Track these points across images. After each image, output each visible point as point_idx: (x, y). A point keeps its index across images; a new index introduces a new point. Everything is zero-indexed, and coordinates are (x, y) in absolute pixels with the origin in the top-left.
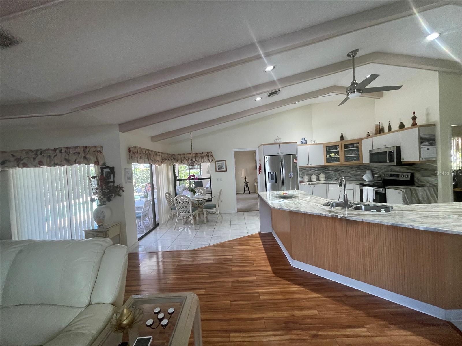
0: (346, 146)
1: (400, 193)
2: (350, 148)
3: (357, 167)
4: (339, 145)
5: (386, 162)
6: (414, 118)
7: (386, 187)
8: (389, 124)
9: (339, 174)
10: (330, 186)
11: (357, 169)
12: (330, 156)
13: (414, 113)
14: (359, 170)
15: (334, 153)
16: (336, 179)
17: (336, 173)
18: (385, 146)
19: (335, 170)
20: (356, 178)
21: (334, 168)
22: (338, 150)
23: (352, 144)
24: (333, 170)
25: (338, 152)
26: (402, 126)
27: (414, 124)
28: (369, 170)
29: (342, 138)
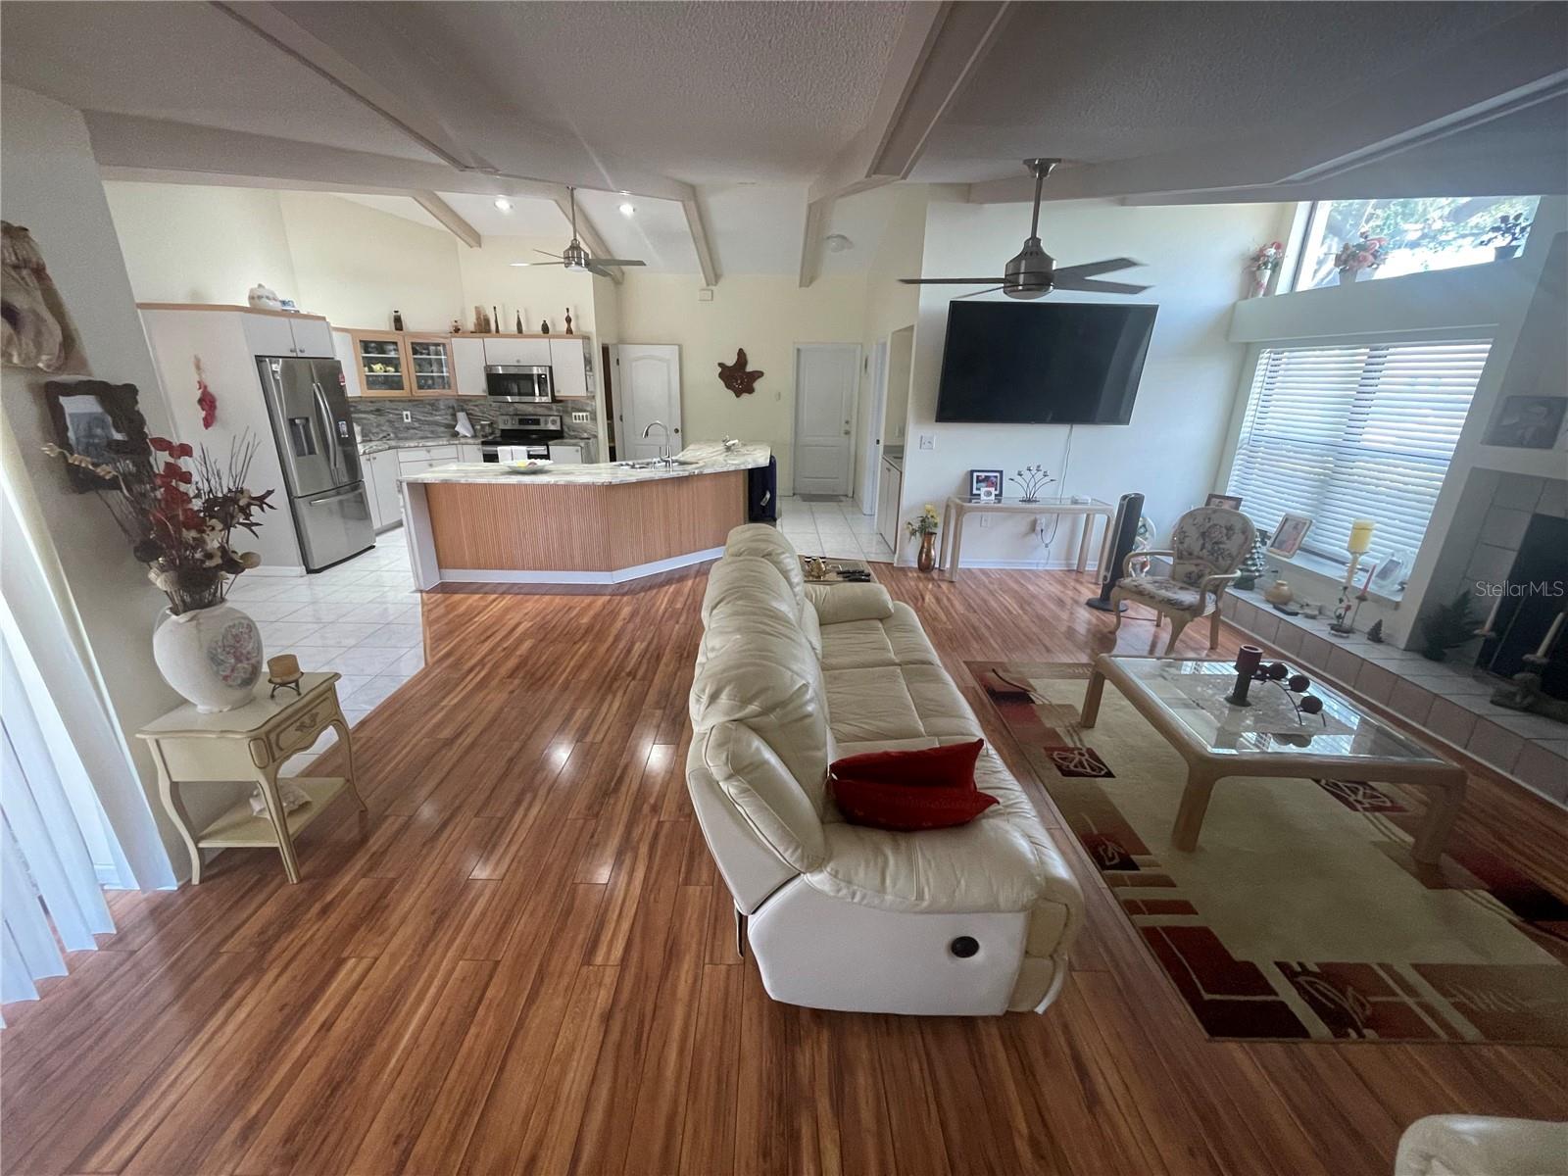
0: (417, 349)
1: (577, 451)
2: (422, 354)
3: (432, 405)
4: (395, 343)
5: (533, 394)
6: (568, 320)
7: (550, 443)
8: (519, 318)
9: (389, 421)
10: (403, 455)
11: (433, 410)
12: (371, 370)
13: (568, 310)
14: (436, 410)
15: (382, 364)
16: (381, 436)
17: (382, 419)
18: (518, 361)
19: (379, 412)
20: (432, 432)
21: (377, 405)
22: (392, 354)
23: (426, 346)
24: (371, 412)
25: (394, 363)
26: (545, 329)
27: (569, 331)
28: (463, 410)
29: (398, 322)
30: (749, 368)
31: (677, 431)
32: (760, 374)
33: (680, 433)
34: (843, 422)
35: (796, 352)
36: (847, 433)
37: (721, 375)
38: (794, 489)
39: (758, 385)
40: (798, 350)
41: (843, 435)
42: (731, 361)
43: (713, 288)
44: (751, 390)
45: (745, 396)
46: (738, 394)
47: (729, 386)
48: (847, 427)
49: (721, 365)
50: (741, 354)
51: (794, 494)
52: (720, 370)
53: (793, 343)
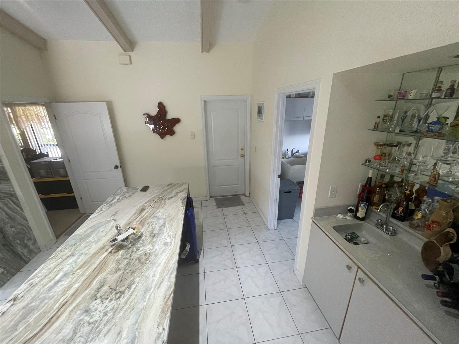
30: (170, 116)
31: (116, 167)
32: (177, 121)
33: (119, 168)
34: (240, 149)
35: (203, 102)
36: (243, 156)
37: (148, 123)
38: (210, 193)
39: (177, 128)
40: (205, 101)
41: (239, 157)
42: (154, 112)
43: (130, 53)
44: (172, 133)
45: (168, 138)
46: (163, 137)
47: (154, 131)
48: (242, 153)
49: (146, 115)
50: (161, 106)
51: (210, 197)
52: (146, 119)
53: (200, 96)
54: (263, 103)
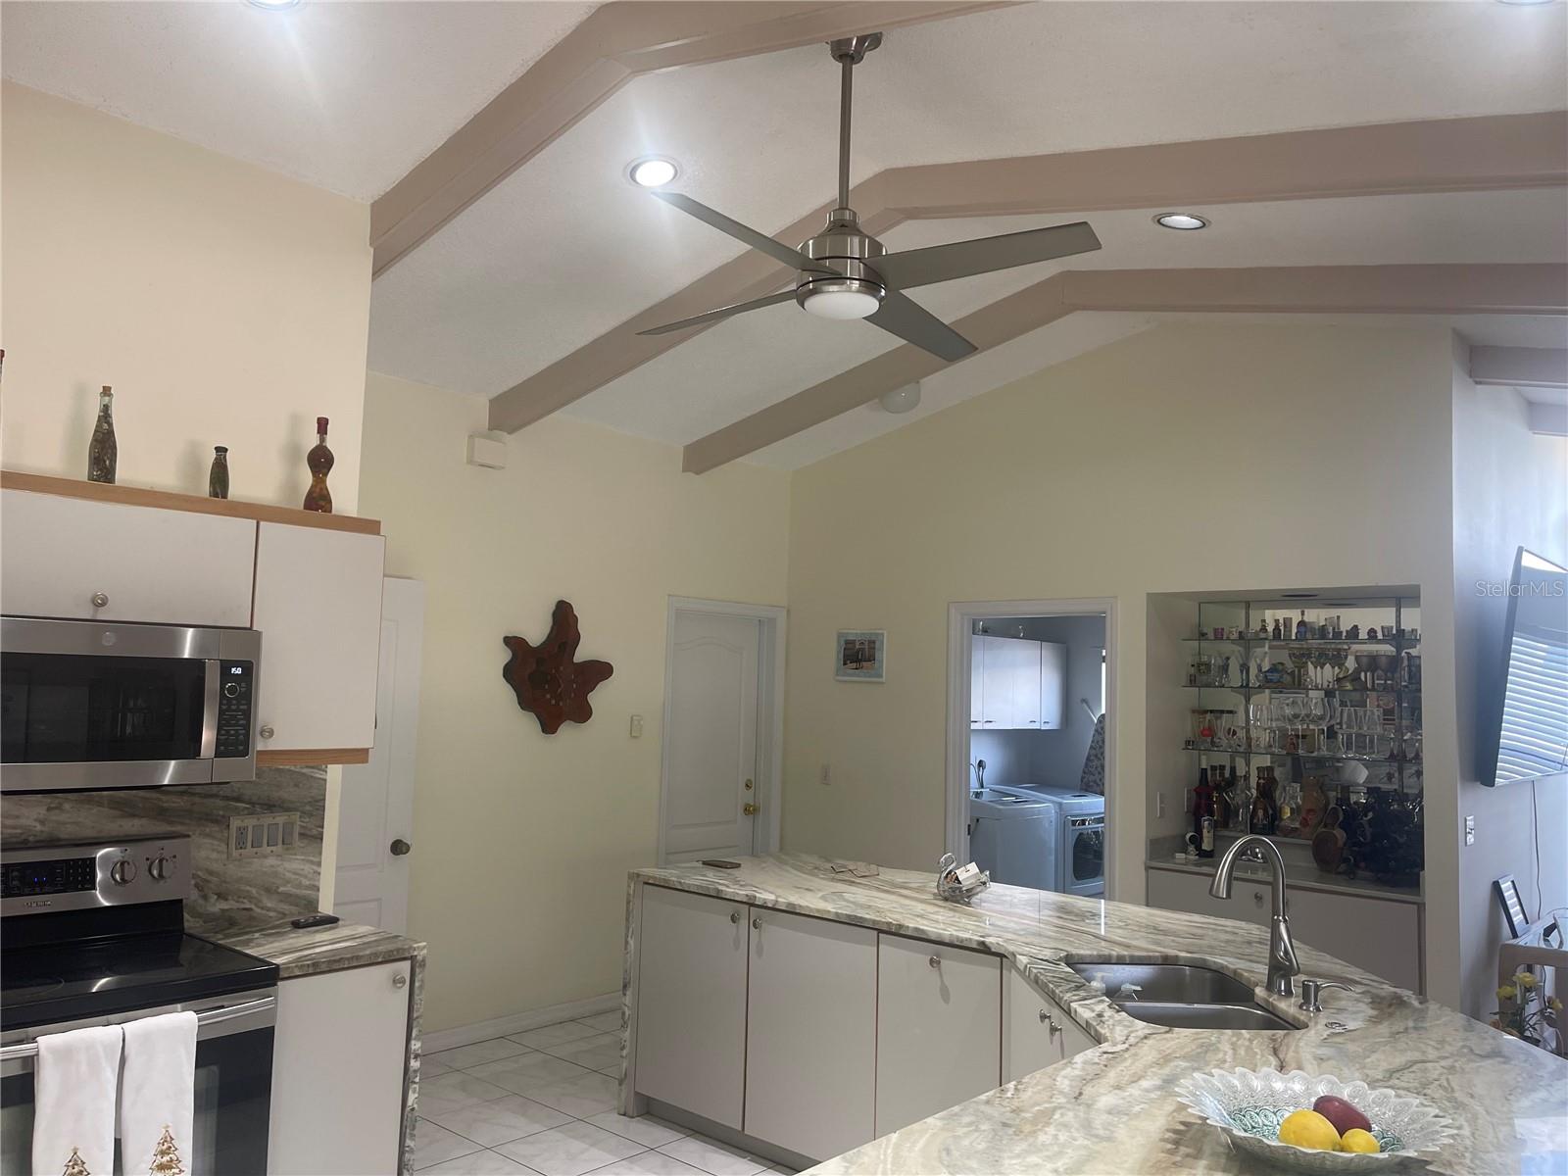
6: (319, 462)
13: (323, 425)
18: (99, 602)
27: (316, 500)
30: (582, 654)
31: (395, 847)
32: (600, 671)
34: (736, 784)
35: (673, 613)
36: (750, 810)
37: (509, 673)
39: (599, 698)
40: (679, 613)
41: (739, 814)
42: (536, 632)
43: (504, 436)
44: (583, 714)
45: (567, 731)
46: (549, 726)
47: (526, 702)
48: (748, 797)
49: (514, 643)
50: (564, 617)
52: (504, 656)
53: (669, 595)
54: (883, 634)
